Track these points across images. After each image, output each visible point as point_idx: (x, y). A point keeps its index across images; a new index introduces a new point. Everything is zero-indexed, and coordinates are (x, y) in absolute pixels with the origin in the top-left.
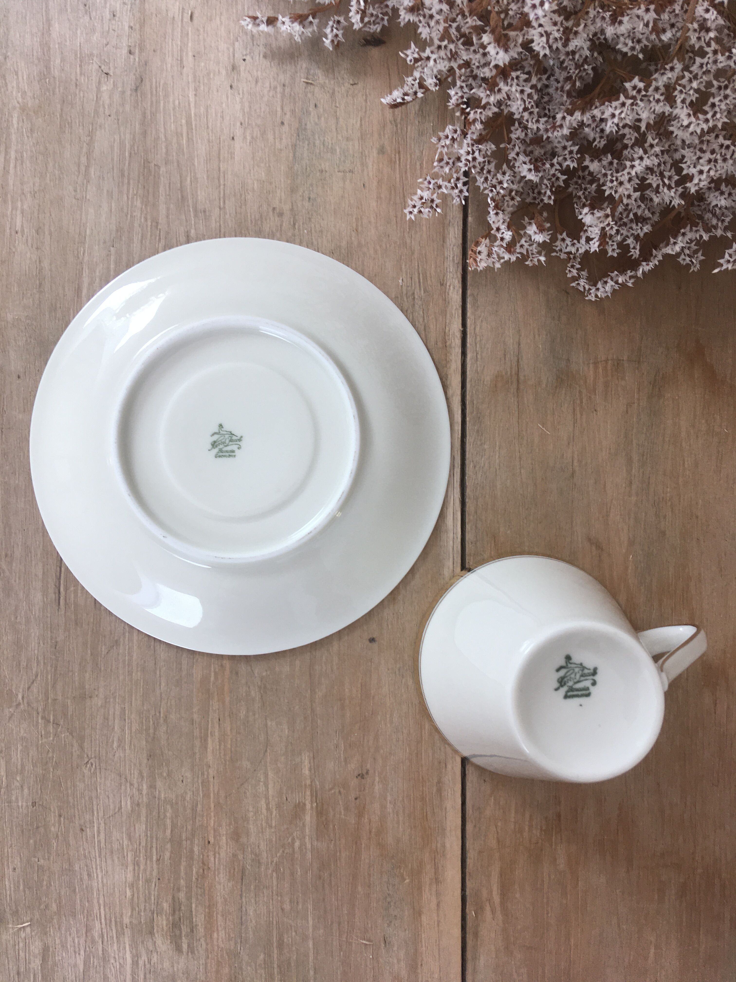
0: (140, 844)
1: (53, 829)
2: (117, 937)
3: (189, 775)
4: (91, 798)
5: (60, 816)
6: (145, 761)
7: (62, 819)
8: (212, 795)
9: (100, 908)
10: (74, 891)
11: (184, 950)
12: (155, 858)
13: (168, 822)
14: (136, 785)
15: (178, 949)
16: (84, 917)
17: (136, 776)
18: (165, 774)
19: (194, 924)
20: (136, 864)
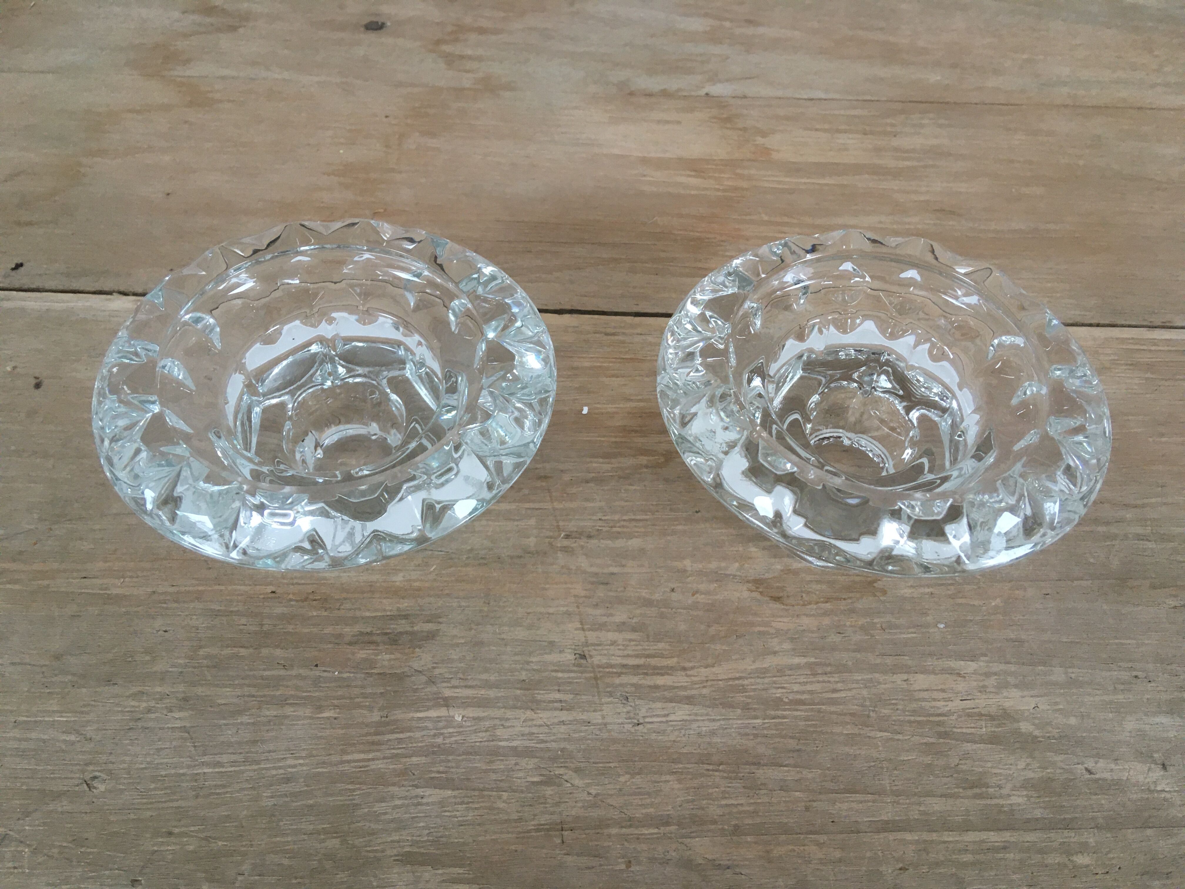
0: (253, 696)
1: (191, 848)
2: (402, 732)
3: (158, 623)
4: (154, 779)
5: (170, 834)
6: (116, 690)
7: (176, 830)
8: (200, 588)
9: (349, 762)
10: (311, 806)
11: (435, 628)
12: (282, 672)
13: (228, 651)
14: (152, 703)
15: (431, 636)
16: (359, 789)
17: (137, 704)
18: (148, 658)
19: (396, 613)
20: (283, 702)
